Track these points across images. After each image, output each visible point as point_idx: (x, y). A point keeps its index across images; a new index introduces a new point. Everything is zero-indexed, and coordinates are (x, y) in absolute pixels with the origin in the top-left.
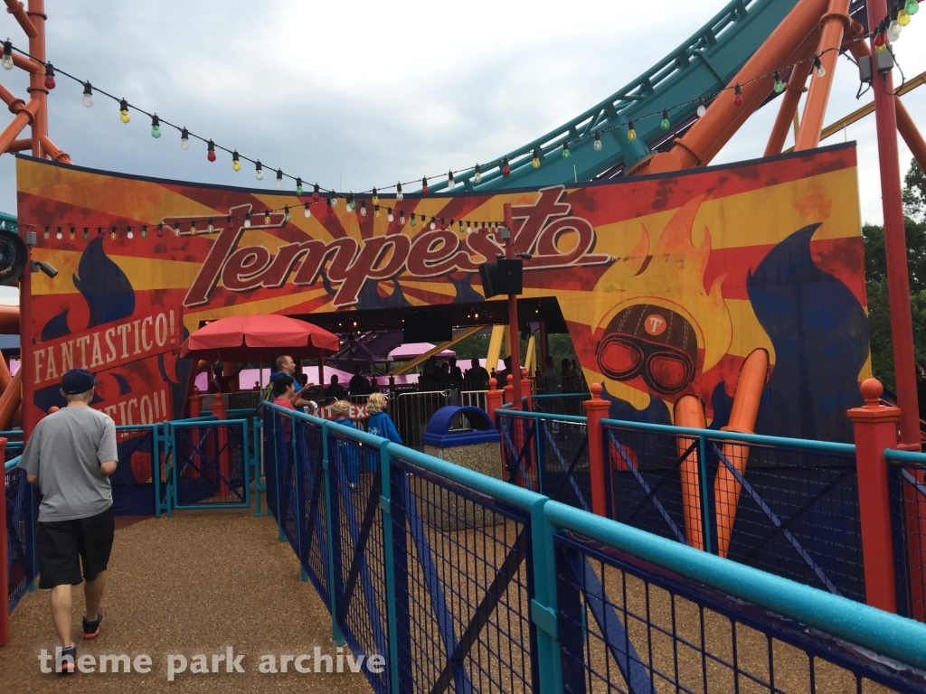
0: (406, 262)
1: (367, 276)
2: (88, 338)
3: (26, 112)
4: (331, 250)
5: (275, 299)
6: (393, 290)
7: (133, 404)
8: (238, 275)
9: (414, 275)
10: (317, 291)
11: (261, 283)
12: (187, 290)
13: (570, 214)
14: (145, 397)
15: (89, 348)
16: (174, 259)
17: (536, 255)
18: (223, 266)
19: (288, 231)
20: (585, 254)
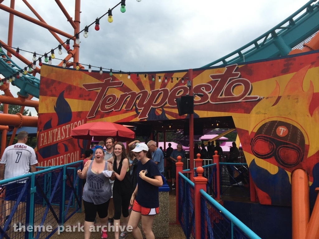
0: (167, 100)
1: (152, 106)
2: (57, 129)
3: (71, 53)
4: (139, 95)
5: (117, 116)
6: (161, 112)
7: (68, 156)
8: (106, 106)
9: (170, 106)
10: (133, 112)
11: (113, 109)
12: (88, 111)
13: (240, 77)
14: (72, 153)
15: (57, 133)
16: (85, 100)
17: (223, 96)
18: (101, 102)
19: (124, 88)
20: (246, 96)
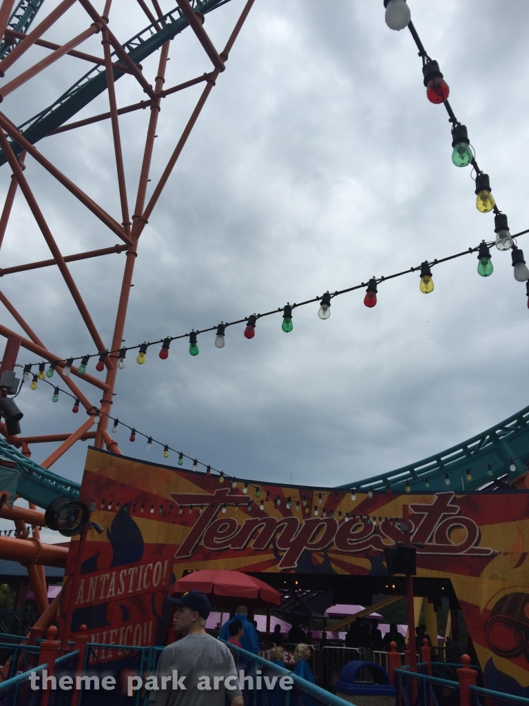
0: (334, 539)
1: (305, 547)
2: (108, 575)
4: (281, 525)
5: (238, 558)
6: (323, 559)
7: (129, 630)
8: (215, 538)
9: (340, 550)
10: (268, 555)
11: (230, 546)
12: (179, 545)
13: (459, 514)
14: (138, 625)
15: (108, 582)
16: (173, 522)
17: (434, 543)
18: (205, 530)
20: (472, 546)
